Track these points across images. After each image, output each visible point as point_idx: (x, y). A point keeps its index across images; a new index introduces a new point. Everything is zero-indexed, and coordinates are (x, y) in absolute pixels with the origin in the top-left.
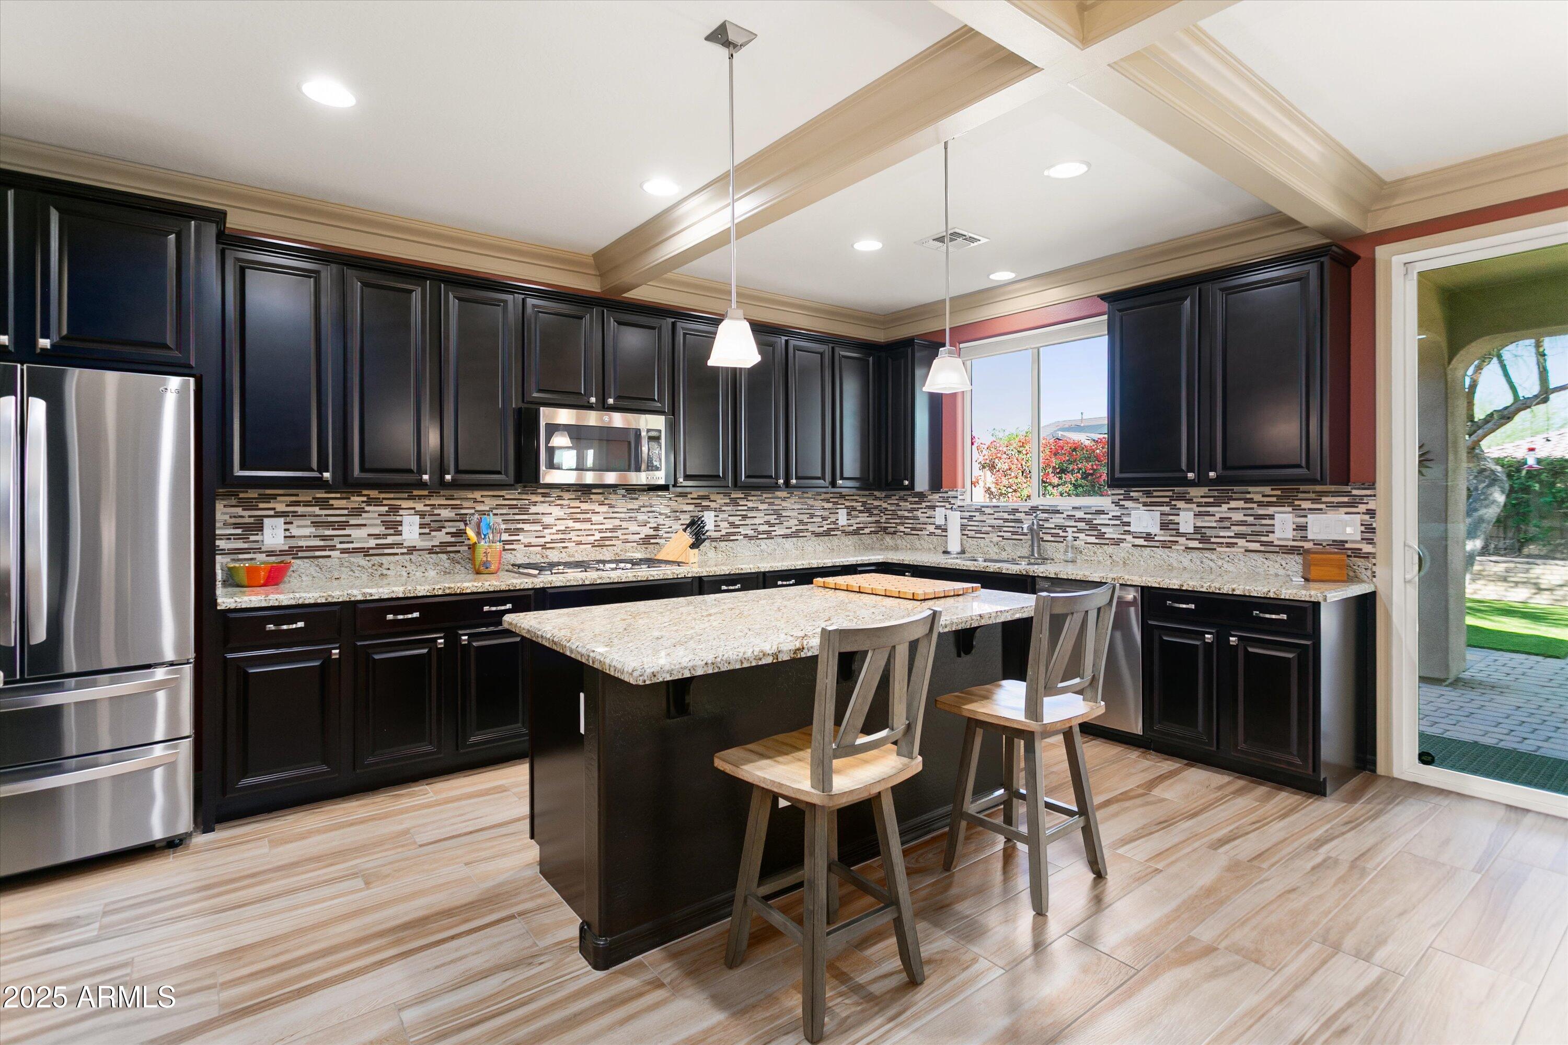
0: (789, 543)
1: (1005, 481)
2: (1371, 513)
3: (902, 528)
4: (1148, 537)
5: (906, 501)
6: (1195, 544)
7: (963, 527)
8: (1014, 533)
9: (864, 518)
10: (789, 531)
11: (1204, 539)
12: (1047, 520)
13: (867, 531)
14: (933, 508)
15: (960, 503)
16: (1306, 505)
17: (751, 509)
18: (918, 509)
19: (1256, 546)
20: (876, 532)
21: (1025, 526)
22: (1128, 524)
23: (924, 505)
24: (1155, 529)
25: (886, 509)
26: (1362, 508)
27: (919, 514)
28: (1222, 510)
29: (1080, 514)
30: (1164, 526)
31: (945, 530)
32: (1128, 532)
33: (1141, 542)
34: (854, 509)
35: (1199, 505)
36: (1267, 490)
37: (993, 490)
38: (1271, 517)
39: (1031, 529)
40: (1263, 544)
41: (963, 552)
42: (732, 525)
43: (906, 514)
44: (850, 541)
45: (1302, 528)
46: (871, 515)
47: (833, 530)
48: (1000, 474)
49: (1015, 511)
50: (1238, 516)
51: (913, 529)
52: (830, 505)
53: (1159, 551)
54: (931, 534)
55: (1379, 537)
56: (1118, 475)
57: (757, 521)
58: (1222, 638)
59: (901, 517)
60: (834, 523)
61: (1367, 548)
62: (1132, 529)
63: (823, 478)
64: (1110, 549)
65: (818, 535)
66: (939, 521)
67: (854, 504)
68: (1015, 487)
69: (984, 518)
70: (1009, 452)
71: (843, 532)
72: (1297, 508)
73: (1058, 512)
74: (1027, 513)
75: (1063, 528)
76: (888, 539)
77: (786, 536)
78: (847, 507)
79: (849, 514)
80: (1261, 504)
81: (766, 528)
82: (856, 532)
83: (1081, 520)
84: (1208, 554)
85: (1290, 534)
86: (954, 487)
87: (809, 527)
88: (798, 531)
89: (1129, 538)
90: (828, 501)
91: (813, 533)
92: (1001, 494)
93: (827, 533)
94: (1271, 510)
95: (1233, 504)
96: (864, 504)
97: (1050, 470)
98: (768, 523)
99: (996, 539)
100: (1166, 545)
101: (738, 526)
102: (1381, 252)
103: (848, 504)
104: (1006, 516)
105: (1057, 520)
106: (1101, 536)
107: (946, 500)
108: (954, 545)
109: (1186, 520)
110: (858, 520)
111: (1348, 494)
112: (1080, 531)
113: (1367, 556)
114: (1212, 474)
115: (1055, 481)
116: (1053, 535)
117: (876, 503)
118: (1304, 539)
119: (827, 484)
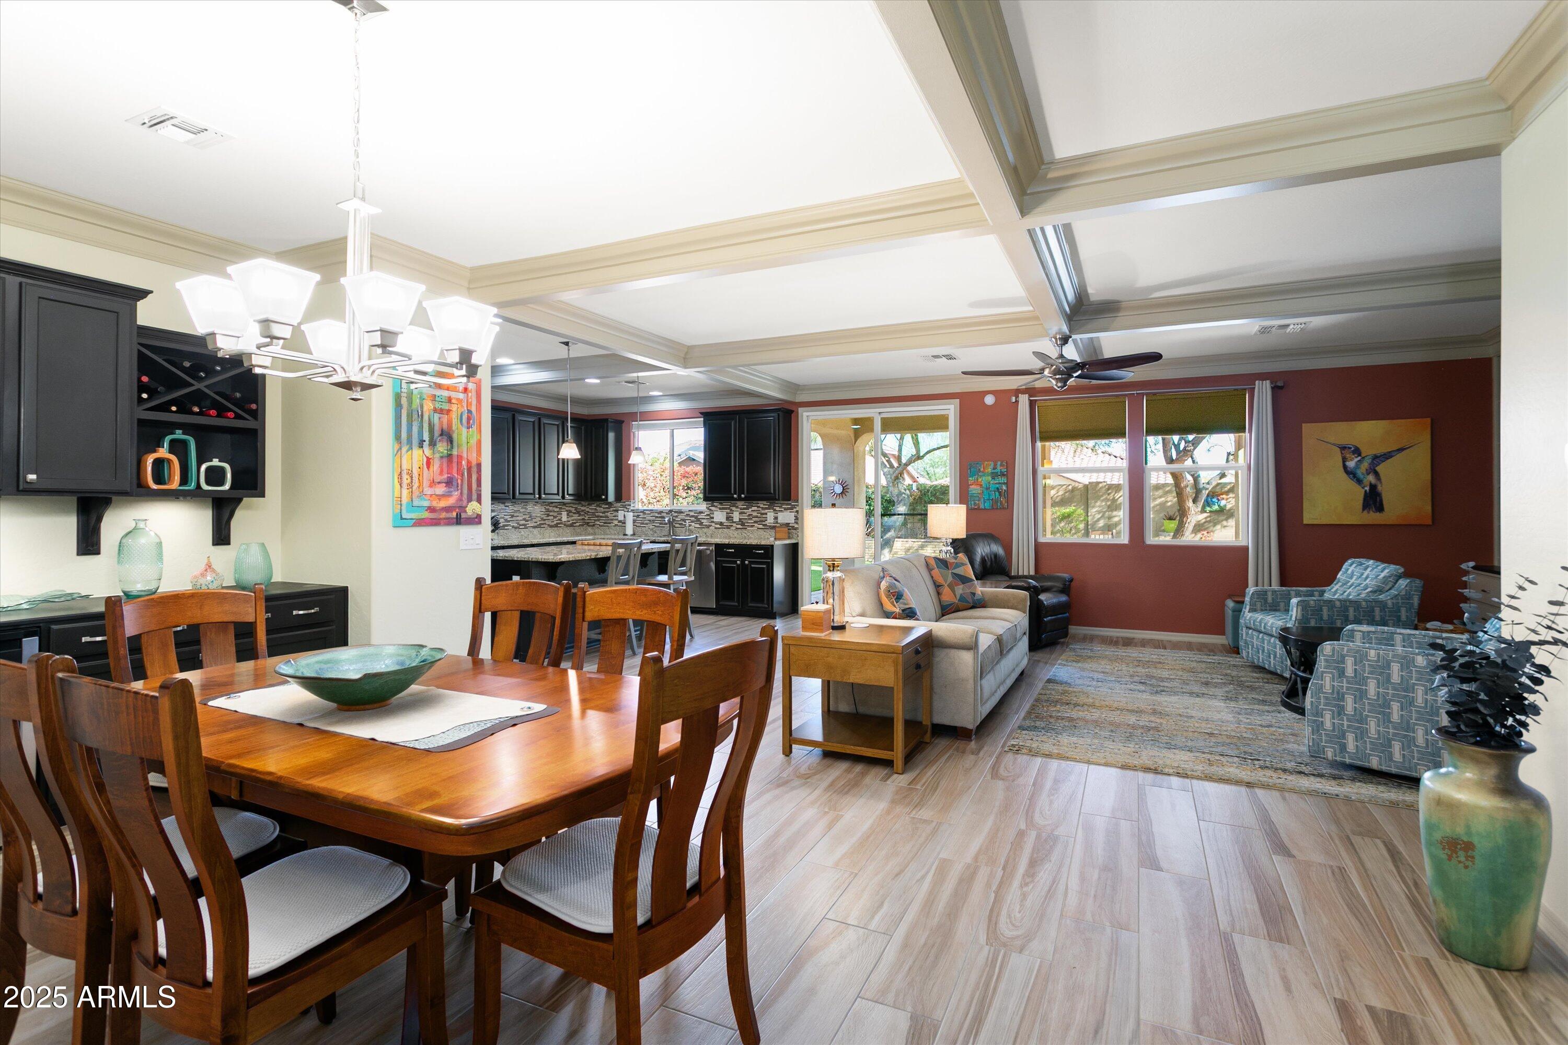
0: (536, 531)
1: (652, 494)
2: (797, 512)
3: (598, 523)
4: (721, 524)
5: (601, 507)
6: (739, 526)
7: (634, 521)
8: (660, 524)
9: (576, 517)
10: (536, 524)
11: (743, 524)
12: (677, 517)
13: (578, 524)
14: (617, 511)
15: (632, 508)
16: (778, 509)
17: (516, 511)
18: (608, 512)
19: (761, 526)
20: (582, 525)
21: (666, 519)
22: (713, 518)
23: (611, 509)
24: (724, 520)
25: (588, 512)
26: (795, 510)
27: (609, 514)
28: (749, 511)
29: (692, 514)
30: (728, 518)
31: (625, 523)
32: (713, 522)
33: (718, 526)
34: (570, 512)
35: (741, 509)
36: (765, 502)
37: (645, 500)
38: (766, 514)
39: (669, 521)
40: (764, 525)
41: (634, 534)
42: (506, 521)
43: (601, 514)
44: (568, 530)
45: (776, 518)
46: (580, 515)
47: (560, 523)
48: (649, 490)
49: (661, 512)
50: (755, 514)
51: (605, 523)
52: (558, 509)
53: (725, 530)
54: (616, 525)
55: (799, 522)
56: (707, 495)
57: (518, 518)
58: (743, 562)
59: (598, 516)
60: (560, 520)
61: (796, 526)
62: (715, 520)
63: (558, 494)
64: (705, 530)
65: (551, 526)
66: (621, 518)
67: (571, 509)
68: (658, 499)
69: (645, 516)
70: (655, 475)
71: (565, 525)
72: (775, 510)
73: (682, 512)
74: (667, 513)
75: (684, 520)
76: (590, 529)
77: (534, 527)
78: (567, 511)
79: (568, 515)
80: (763, 509)
81: (523, 522)
82: (572, 525)
83: (692, 516)
84: (744, 531)
85: (772, 521)
86: (629, 499)
87: (546, 522)
88: (541, 524)
89: (713, 524)
90: (557, 507)
91: (549, 525)
92: (649, 503)
93: (556, 526)
94: (766, 511)
95: (753, 508)
96: (576, 509)
97: (681, 488)
98: (524, 519)
99: (651, 527)
100: (728, 527)
101: (509, 521)
102: (800, 410)
103: (567, 509)
104: (657, 515)
105: (681, 516)
106: (701, 524)
107: (624, 506)
108: (629, 530)
109: (736, 516)
110: (573, 518)
111: (790, 505)
112: (692, 522)
113: (796, 529)
114: (743, 496)
115: (684, 495)
116: (680, 524)
117: (583, 508)
118: (777, 523)
119: (560, 497)
